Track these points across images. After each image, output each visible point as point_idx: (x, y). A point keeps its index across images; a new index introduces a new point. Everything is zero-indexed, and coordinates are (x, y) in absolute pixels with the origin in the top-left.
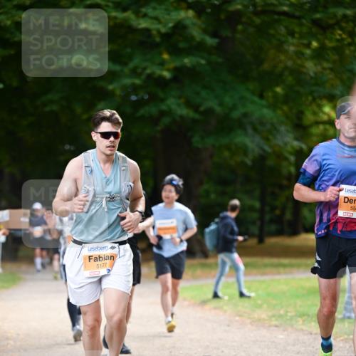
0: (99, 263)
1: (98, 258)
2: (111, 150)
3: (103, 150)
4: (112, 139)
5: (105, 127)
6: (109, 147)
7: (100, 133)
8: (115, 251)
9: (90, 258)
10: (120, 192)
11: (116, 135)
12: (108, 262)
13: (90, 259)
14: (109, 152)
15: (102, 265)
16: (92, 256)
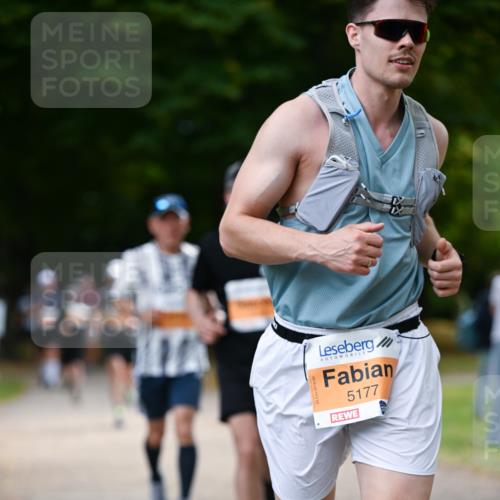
0: (353, 386)
1: (350, 375)
2: (402, 71)
4: (407, 40)
6: (396, 61)
9: (327, 374)
11: (416, 29)
12: (378, 380)
13: (326, 379)
15: (363, 392)
16: (333, 370)
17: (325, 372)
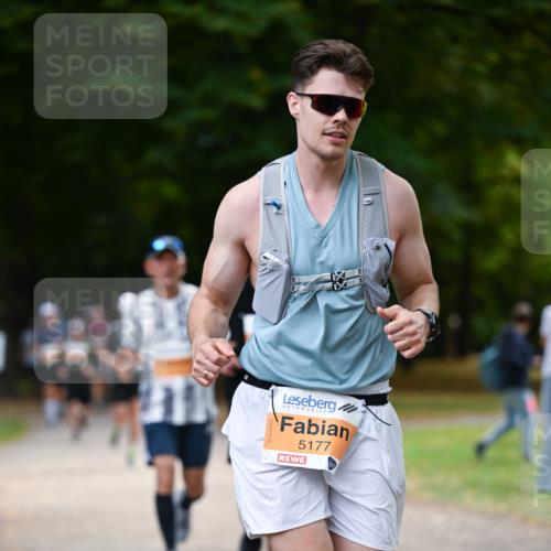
0: (306, 437)
1: (306, 427)
2: (336, 145)
3: (313, 144)
5: (327, 82)
6: (329, 134)
7: (311, 96)
8: (353, 419)
9: (284, 421)
10: (358, 266)
11: (351, 106)
13: (283, 424)
14: (328, 149)
15: (315, 445)
16: (292, 419)
17: (284, 418)
